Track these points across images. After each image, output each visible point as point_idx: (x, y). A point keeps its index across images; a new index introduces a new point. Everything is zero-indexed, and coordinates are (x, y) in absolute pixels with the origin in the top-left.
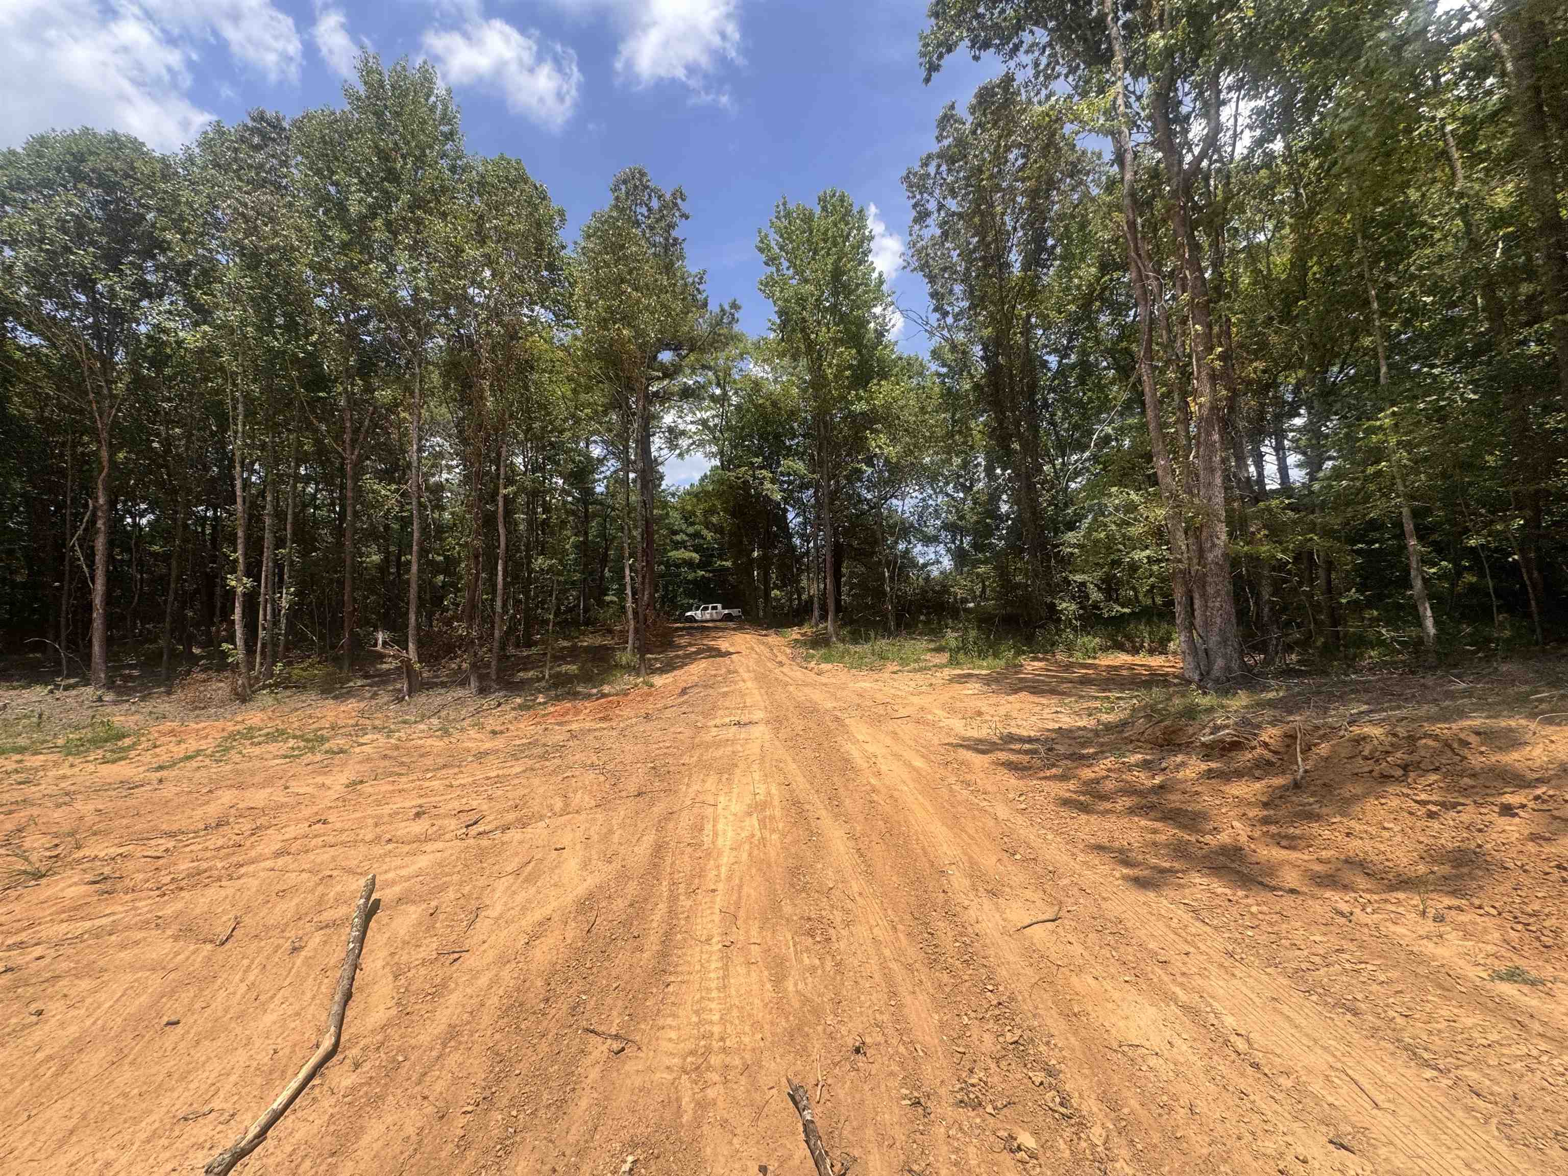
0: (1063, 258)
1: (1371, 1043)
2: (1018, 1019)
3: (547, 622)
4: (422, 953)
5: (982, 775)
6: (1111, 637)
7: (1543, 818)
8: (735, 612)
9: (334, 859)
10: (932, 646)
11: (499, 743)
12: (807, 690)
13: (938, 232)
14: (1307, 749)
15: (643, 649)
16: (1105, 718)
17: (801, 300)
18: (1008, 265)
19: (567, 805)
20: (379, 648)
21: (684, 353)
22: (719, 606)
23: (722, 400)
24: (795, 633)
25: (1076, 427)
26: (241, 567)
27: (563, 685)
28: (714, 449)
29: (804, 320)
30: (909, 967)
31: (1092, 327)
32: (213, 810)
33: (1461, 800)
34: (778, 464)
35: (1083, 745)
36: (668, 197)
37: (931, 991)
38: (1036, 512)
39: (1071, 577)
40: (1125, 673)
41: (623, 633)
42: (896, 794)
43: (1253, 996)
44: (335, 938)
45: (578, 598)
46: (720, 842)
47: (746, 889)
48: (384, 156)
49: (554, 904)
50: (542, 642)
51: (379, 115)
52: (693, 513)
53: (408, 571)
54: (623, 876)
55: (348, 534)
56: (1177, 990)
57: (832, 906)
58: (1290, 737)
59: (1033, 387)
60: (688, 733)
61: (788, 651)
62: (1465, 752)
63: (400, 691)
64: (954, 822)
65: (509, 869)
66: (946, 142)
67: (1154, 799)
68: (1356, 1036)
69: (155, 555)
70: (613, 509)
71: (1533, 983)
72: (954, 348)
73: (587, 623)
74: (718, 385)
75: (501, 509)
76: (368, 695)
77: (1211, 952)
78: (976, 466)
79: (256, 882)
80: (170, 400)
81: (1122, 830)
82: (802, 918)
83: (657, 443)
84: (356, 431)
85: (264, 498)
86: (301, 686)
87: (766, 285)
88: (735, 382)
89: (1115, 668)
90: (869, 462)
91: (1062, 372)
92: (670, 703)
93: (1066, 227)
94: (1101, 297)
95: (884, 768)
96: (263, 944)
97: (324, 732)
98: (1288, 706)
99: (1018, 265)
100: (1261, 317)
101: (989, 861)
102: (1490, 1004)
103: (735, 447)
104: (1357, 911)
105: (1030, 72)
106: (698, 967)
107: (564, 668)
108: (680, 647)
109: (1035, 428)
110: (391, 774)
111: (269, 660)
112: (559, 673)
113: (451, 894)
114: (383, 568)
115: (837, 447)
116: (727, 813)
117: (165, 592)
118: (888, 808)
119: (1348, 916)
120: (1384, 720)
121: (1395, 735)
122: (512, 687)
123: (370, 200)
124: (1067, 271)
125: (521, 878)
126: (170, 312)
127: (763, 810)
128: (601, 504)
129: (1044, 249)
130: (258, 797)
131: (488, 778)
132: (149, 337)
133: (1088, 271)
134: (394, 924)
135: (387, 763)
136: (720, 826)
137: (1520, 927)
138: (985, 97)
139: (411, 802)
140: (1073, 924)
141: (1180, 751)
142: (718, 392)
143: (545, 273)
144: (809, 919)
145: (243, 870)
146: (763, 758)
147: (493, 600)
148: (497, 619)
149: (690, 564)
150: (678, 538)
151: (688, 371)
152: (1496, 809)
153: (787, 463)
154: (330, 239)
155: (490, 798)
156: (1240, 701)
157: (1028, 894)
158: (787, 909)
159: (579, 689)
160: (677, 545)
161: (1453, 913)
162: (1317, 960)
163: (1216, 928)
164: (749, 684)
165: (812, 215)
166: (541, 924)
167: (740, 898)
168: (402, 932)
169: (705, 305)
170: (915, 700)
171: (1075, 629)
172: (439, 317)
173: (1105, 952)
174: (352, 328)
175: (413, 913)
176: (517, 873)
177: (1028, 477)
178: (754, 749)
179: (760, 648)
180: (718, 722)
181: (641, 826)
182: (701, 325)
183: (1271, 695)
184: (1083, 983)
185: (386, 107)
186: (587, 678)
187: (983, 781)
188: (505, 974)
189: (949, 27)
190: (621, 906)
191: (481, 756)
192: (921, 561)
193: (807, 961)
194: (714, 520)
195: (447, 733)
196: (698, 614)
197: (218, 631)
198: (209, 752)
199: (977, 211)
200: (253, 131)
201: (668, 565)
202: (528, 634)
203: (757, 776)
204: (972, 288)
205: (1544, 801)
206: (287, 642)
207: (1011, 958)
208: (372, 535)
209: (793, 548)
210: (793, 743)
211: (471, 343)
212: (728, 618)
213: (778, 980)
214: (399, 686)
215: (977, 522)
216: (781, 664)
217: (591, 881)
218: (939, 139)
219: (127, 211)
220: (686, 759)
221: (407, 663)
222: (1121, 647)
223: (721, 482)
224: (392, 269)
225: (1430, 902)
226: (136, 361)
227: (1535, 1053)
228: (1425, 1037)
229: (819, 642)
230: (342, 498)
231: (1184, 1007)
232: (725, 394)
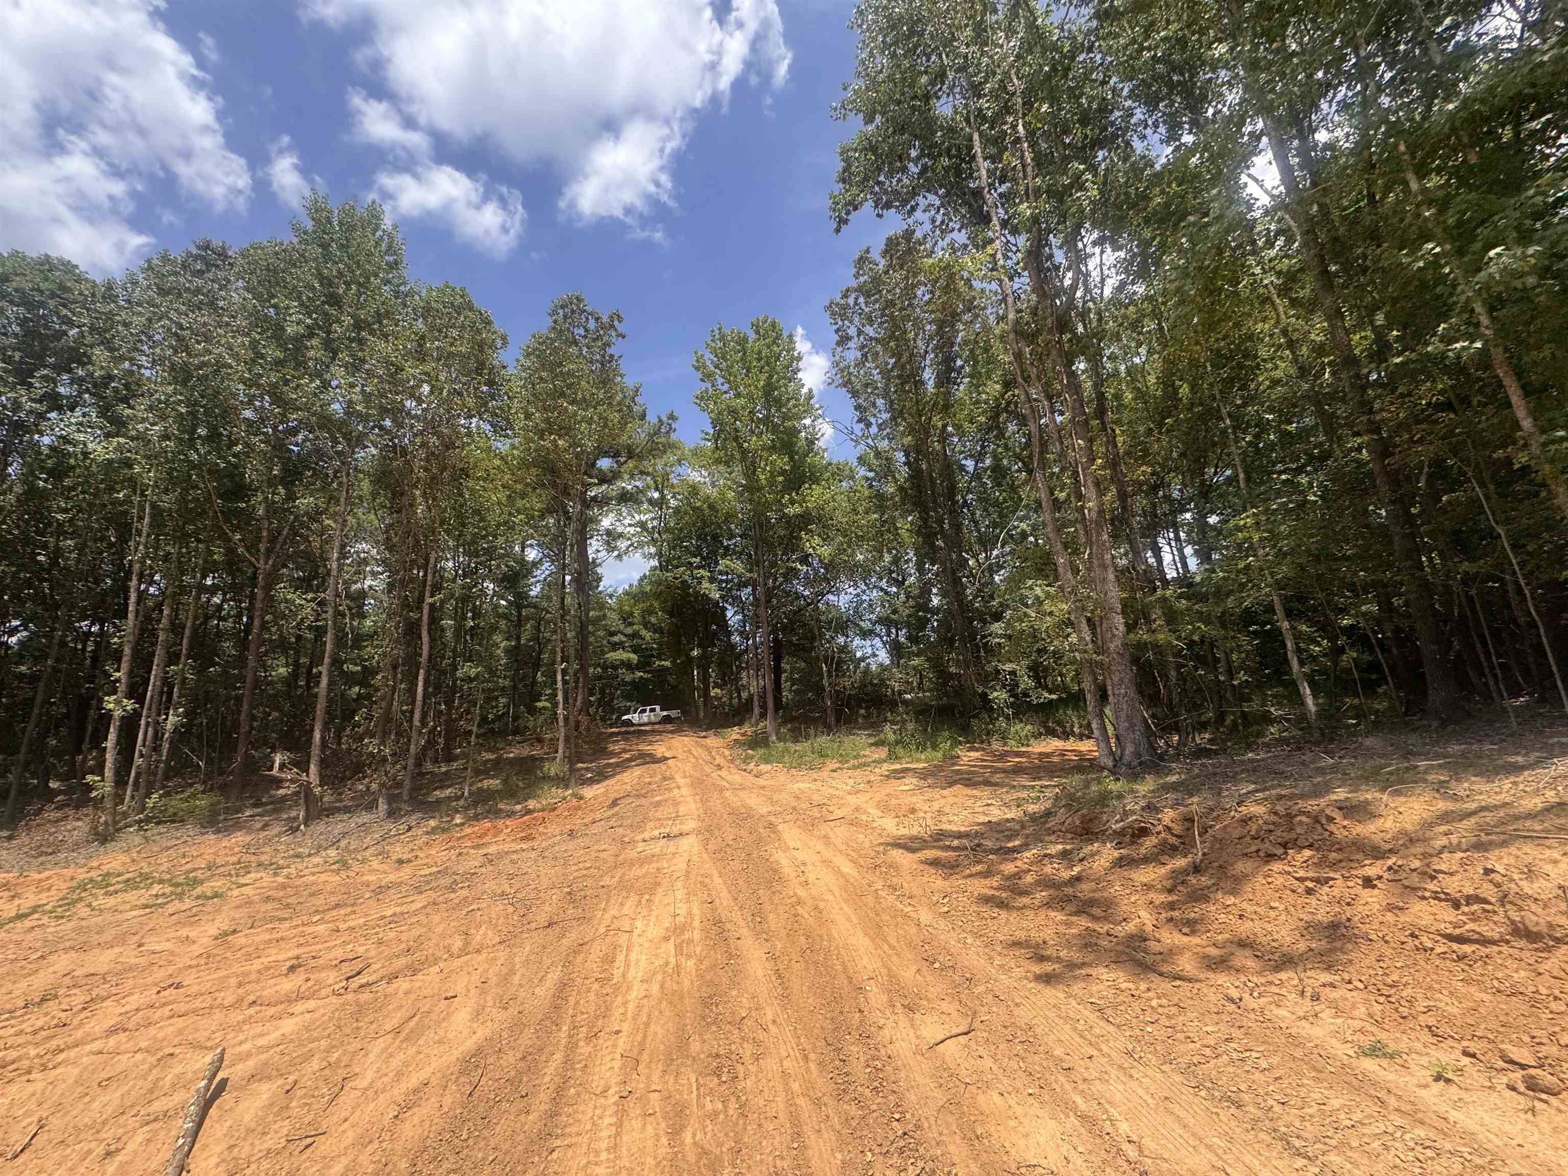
0: (972, 376)
1: (1250, 1136)
2: (921, 1150)
3: (470, 733)
4: (269, 1142)
5: (909, 878)
6: (1044, 724)
7: (1397, 889)
8: (674, 713)
9: (180, 1032)
10: (871, 741)
11: (405, 873)
12: (743, 795)
13: (859, 354)
14: (1204, 831)
15: (573, 758)
16: (1032, 808)
17: (733, 411)
18: (923, 383)
19: (467, 944)
20: (275, 772)
21: (622, 460)
22: (658, 708)
23: (661, 503)
24: (735, 733)
25: (995, 525)
26: (122, 687)
27: (485, 802)
28: (653, 550)
29: (736, 430)
30: (818, 1103)
31: (1001, 435)
32: (41, 981)
33: (1331, 875)
34: (717, 563)
35: (1010, 838)
36: (605, 319)
37: (838, 1127)
38: (963, 606)
39: (1000, 666)
40: (1055, 759)
41: (554, 741)
42: (822, 905)
43: (1147, 1097)
44: (162, 1133)
45: (507, 706)
46: (630, 976)
47: (653, 1027)
48: (326, 282)
49: (435, 1064)
50: (464, 755)
51: (325, 246)
52: (631, 614)
53: (318, 684)
54: (517, 1026)
55: (252, 647)
56: (1079, 1100)
57: (743, 1038)
58: (1188, 820)
59: (952, 490)
60: (613, 849)
61: (727, 753)
62: (1332, 827)
63: (296, 818)
64: (876, 932)
65: (388, 1027)
66: (862, 279)
67: (1069, 890)
68: (1238, 1130)
69: (22, 675)
70: (548, 612)
71: (1392, 1057)
72: (878, 454)
73: (516, 732)
74: (657, 489)
75: (425, 618)
76: (259, 825)
77: (1113, 1054)
78: (907, 562)
79: (76, 1071)
80: (65, 511)
81: (1039, 928)
82: (710, 1055)
83: (595, 546)
84: (273, 540)
85: (161, 611)
86: (176, 819)
87: (702, 399)
88: (672, 486)
89: (1047, 755)
90: (805, 560)
91: (977, 476)
92: (598, 816)
93: (972, 351)
94: (1006, 410)
95: (812, 877)
96: (68, 1151)
97: (198, 874)
98: (1186, 788)
99: (931, 382)
100: (1142, 429)
101: (908, 973)
102: (1355, 1083)
103: (674, 548)
104: (1246, 996)
105: (928, 227)
106: (588, 1127)
107: (486, 783)
108: (613, 754)
109: (957, 527)
110: (272, 919)
111: (142, 791)
112: (480, 790)
113: (315, 1064)
114: (290, 681)
115: (771, 547)
116: (641, 940)
117: (26, 717)
118: (811, 921)
119: (1236, 1002)
120: (1266, 799)
121: (1276, 813)
122: (430, 808)
123: (308, 321)
124: (977, 386)
125: (403, 1035)
126: (81, 424)
127: (682, 933)
128: (535, 607)
129: (953, 370)
130: (101, 961)
131: (383, 918)
132: (51, 448)
133: (994, 388)
134: (241, 1106)
135: (270, 906)
136: (633, 956)
137: (1382, 999)
138: (891, 245)
139: (288, 953)
140: (985, 1035)
141: (1097, 840)
142: (656, 495)
143: (485, 388)
144: (717, 1056)
145: (61, 1057)
146: (688, 874)
147: (412, 712)
148: (414, 734)
149: (628, 665)
150: (616, 639)
151: (626, 477)
152: (1360, 882)
153: (723, 563)
154: (262, 357)
155: (380, 942)
156: (1146, 786)
157: (945, 1006)
158: (695, 1046)
159: (501, 806)
160: (615, 647)
161: (1328, 989)
162: (1208, 1051)
163: (1118, 1027)
164: (685, 791)
165: (745, 339)
166: (415, 1091)
167: (645, 1037)
168: (247, 1118)
169: (643, 417)
170: (852, 800)
171: (1007, 718)
172: (373, 428)
173: (1013, 1064)
174: (278, 438)
175: (266, 1091)
176: (397, 1031)
177: (954, 573)
178: (680, 865)
179: (698, 751)
180: (646, 835)
181: (547, 962)
182: (638, 434)
183: (1173, 778)
184: (991, 1100)
185: (332, 240)
186: (511, 794)
187: (909, 885)
188: (364, 1158)
189: (855, 190)
190: (512, 1060)
191: (380, 891)
192: (859, 654)
193: (709, 1106)
194: (653, 620)
195: (345, 865)
196: (635, 717)
197: (85, 760)
198: (48, 907)
199: (892, 337)
200: (196, 258)
201: (605, 668)
202: (448, 748)
203: (680, 895)
204: (892, 402)
205: (1396, 872)
206: (168, 768)
207: (920, 1080)
208: (282, 646)
209: (733, 647)
210: (721, 855)
211: (404, 452)
212: (667, 720)
213: (675, 1132)
214: (293, 814)
215: (909, 616)
216: (719, 767)
217: (482, 1032)
218: (856, 276)
219: (46, 327)
220: (606, 881)
221: (307, 790)
222: (1052, 733)
223: (659, 583)
224: (326, 385)
225: (1306, 981)
226: (32, 473)
227: (1391, 1129)
228: (1297, 1124)
229: (758, 742)
230: (250, 609)
231: (1083, 1117)
232: (663, 497)
